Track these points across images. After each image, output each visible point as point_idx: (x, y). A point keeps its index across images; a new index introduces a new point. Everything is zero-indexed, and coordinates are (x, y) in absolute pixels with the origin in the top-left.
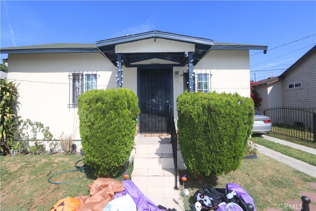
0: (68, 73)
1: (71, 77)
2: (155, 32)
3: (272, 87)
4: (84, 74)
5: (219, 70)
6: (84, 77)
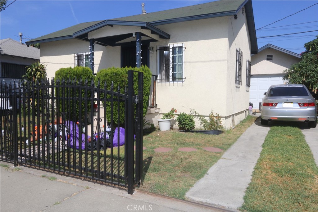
0: (73, 55)
1: (76, 58)
2: (106, 21)
4: (84, 55)
5: (194, 42)
6: (84, 57)
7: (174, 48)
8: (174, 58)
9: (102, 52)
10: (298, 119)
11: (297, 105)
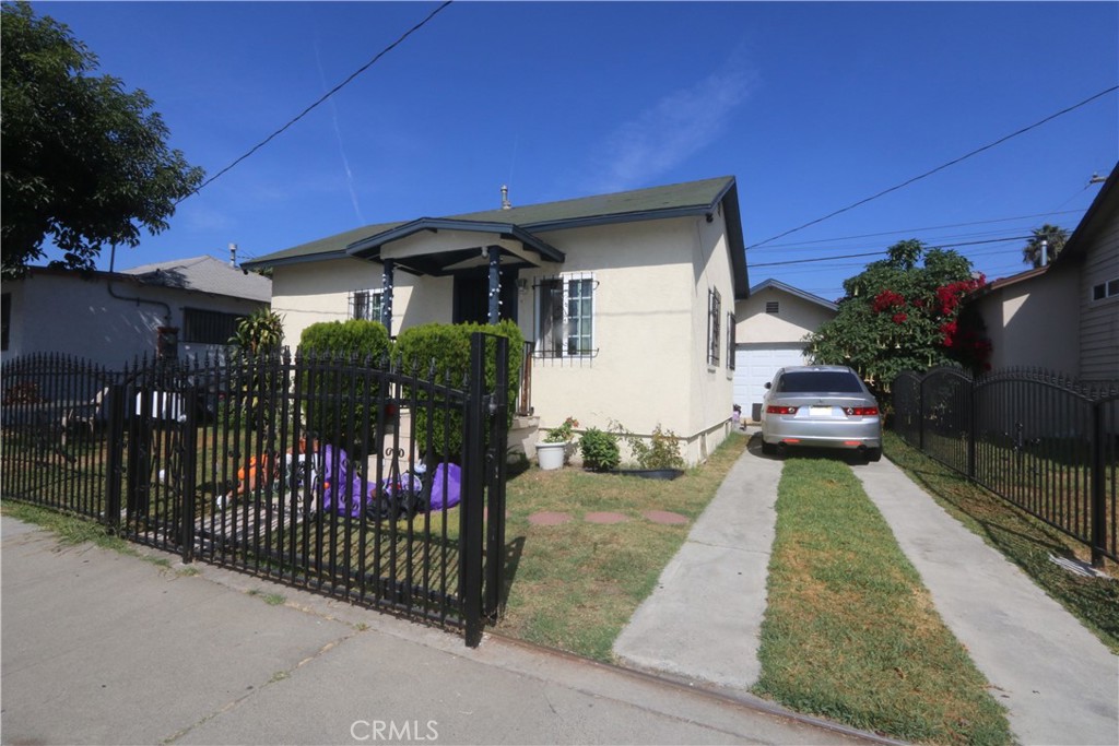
0: (346, 294)
1: (352, 301)
3: (1026, 296)
4: (371, 294)
5: (617, 269)
6: (371, 299)
7: (573, 283)
8: (572, 305)
9: (411, 289)
10: (843, 442)
11: (842, 412)
